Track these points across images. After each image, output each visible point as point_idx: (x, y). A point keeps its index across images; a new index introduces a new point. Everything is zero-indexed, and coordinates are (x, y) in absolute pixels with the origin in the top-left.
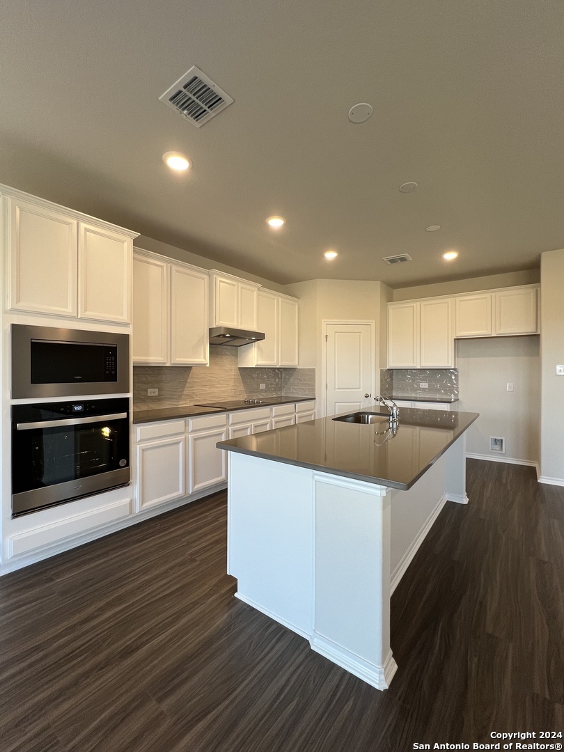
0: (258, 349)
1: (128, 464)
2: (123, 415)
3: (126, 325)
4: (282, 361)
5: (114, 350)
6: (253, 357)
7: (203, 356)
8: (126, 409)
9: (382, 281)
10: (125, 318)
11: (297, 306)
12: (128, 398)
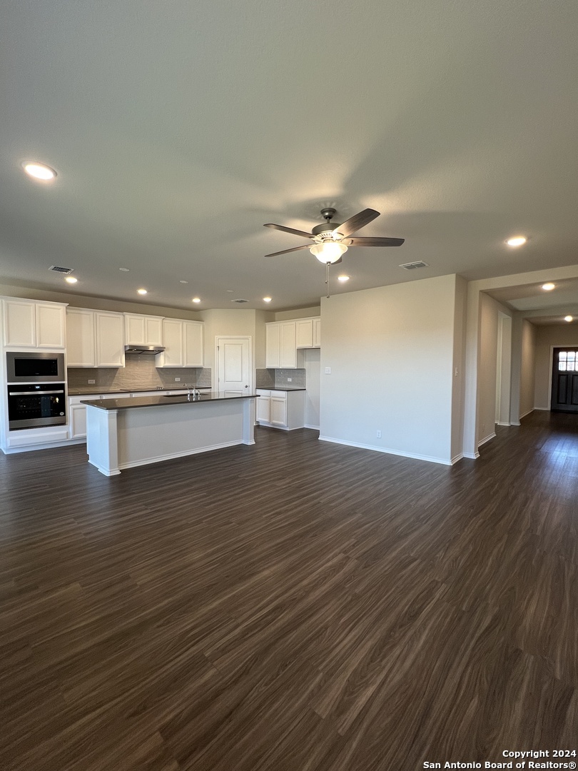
0: (165, 356)
1: (65, 415)
2: (62, 391)
3: (63, 349)
4: (187, 363)
5: (56, 361)
6: (162, 362)
7: (121, 362)
8: (63, 389)
9: (257, 309)
10: (61, 345)
11: (201, 327)
12: (64, 384)
